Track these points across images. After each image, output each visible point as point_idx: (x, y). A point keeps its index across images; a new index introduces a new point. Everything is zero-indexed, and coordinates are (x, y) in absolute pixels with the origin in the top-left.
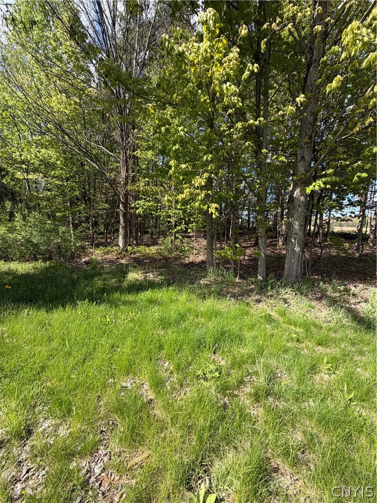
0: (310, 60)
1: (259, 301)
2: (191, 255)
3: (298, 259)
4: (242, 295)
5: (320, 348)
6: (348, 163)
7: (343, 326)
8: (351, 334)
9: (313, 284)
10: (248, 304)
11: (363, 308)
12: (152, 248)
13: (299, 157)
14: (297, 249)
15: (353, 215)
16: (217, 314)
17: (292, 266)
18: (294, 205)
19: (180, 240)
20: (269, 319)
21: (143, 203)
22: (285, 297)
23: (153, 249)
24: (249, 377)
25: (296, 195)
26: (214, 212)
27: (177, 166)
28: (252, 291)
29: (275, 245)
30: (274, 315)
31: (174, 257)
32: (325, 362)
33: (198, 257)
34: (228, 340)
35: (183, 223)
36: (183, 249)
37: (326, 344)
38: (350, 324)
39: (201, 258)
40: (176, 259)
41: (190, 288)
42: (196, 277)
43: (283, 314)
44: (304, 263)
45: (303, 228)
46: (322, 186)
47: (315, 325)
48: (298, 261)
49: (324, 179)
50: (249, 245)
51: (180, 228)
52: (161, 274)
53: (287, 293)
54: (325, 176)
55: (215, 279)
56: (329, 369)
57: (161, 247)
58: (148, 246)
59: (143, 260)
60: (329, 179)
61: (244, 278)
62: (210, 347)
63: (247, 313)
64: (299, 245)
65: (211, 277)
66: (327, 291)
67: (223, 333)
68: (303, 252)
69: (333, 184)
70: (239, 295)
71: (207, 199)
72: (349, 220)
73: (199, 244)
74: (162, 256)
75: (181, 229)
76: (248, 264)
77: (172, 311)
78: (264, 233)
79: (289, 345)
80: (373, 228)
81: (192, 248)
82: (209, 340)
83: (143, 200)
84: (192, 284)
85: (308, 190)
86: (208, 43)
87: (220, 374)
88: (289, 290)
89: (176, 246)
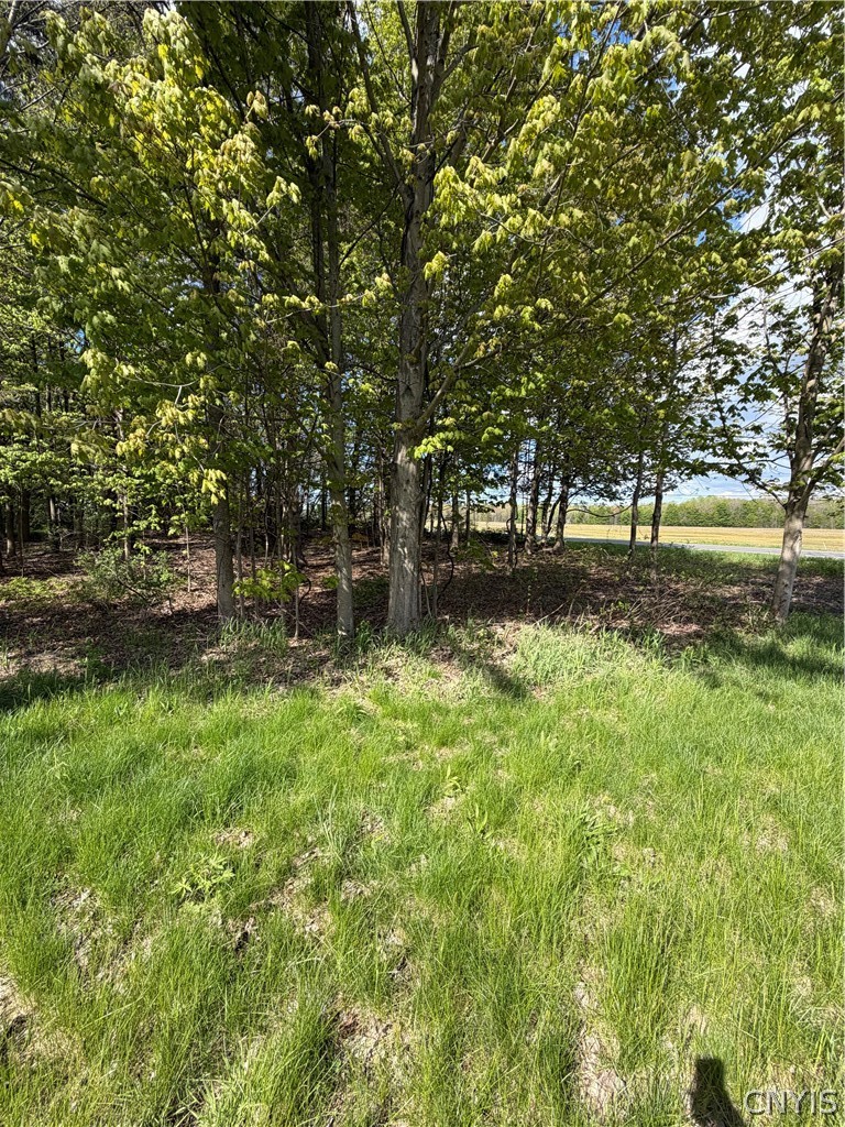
0: (409, 208)
1: (337, 682)
2: (181, 593)
3: (412, 586)
4: (301, 675)
5: (444, 750)
6: (474, 409)
7: (481, 701)
8: (492, 712)
9: (438, 631)
10: (313, 692)
11: (511, 663)
12: (53, 581)
13: (402, 388)
14: (408, 566)
15: (495, 502)
16: (239, 728)
17: (401, 600)
18: (398, 480)
19: (146, 556)
20: (356, 715)
21: (18, 453)
22: (388, 664)
23: (59, 586)
24: (307, 855)
25: (401, 461)
26: (213, 490)
27: (105, 369)
28: (323, 660)
29: (377, 560)
30: (368, 705)
31: (127, 602)
32: (448, 774)
33: (199, 596)
34: (261, 784)
35: (154, 512)
36: (155, 580)
37: (453, 742)
38: (494, 694)
39: (207, 599)
40: (134, 605)
41: (170, 678)
42: (190, 649)
43: (382, 699)
44: (423, 591)
45: (416, 526)
46: (439, 446)
47: (438, 708)
48: (412, 589)
49: (442, 435)
50: (325, 562)
51: (143, 524)
52: (81, 654)
53: (394, 656)
54: (444, 428)
55: (240, 648)
56: (455, 787)
57: (85, 578)
58: (42, 575)
59: (22, 618)
60: (450, 435)
61: (309, 637)
62: (214, 815)
63: (311, 712)
64: (412, 559)
65: (229, 643)
66: (461, 641)
67: (249, 772)
68: (420, 571)
69: (458, 445)
70: (297, 676)
71: (199, 459)
72: (489, 510)
73: (202, 564)
74: (90, 602)
75: (148, 527)
76: (321, 604)
77: (112, 747)
78: (344, 536)
79: (392, 759)
80: (530, 525)
81: (184, 575)
82: (213, 796)
83: (16, 446)
84: (179, 666)
85: (420, 452)
86: (177, 91)
87: (234, 871)
88: (396, 649)
89: (132, 572)
